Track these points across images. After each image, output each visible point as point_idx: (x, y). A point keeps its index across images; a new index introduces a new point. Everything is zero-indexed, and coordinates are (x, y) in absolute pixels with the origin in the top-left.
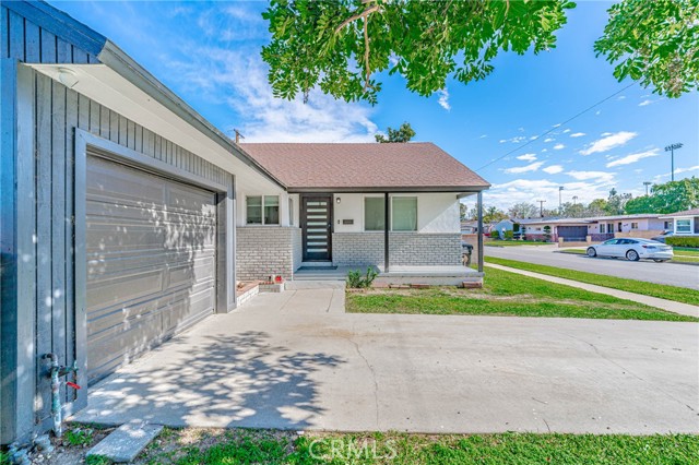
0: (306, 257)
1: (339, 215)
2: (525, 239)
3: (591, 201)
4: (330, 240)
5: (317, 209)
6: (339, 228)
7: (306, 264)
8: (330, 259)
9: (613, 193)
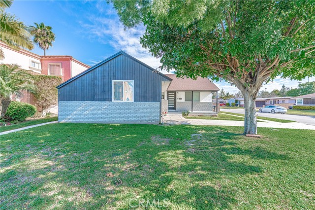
0: (169, 108)
1: (178, 97)
2: (240, 106)
3: (272, 91)
4: (175, 104)
5: (172, 95)
6: (178, 101)
7: (170, 110)
8: (175, 109)
9: (284, 86)
